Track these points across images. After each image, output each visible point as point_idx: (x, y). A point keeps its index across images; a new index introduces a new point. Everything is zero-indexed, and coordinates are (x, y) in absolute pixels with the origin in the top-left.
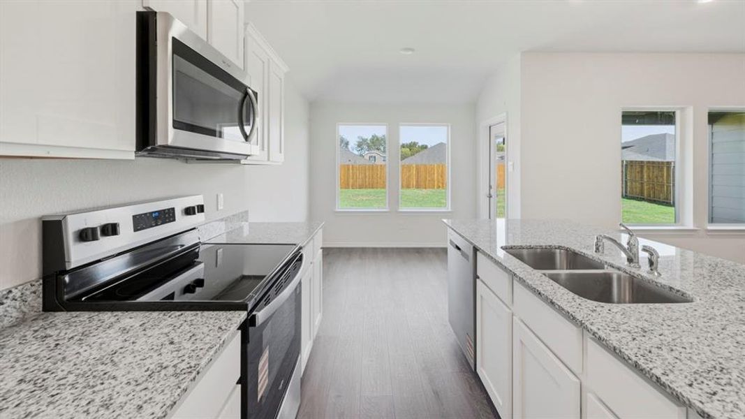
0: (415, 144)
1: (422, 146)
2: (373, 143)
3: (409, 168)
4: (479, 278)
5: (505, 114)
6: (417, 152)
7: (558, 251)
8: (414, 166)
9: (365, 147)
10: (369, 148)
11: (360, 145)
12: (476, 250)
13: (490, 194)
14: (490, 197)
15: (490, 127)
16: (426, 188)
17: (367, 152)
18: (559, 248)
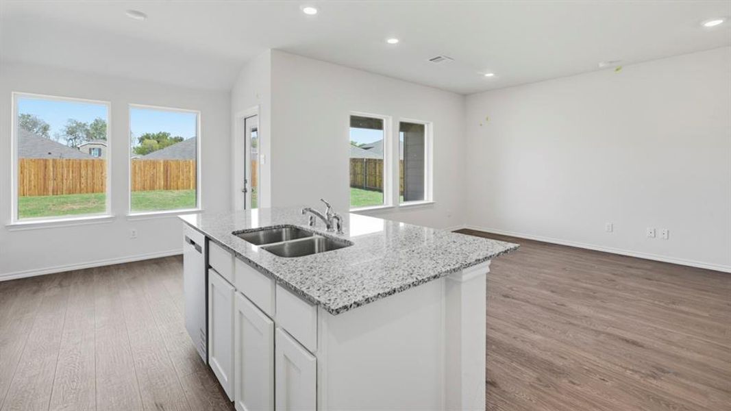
0: (165, 135)
1: (175, 138)
2: (96, 129)
3: (154, 164)
4: (211, 267)
5: (257, 107)
6: (168, 145)
7: (284, 230)
8: (162, 162)
9: (81, 134)
10: (90, 136)
11: (72, 132)
12: (208, 239)
13: (245, 189)
14: (245, 191)
15: (245, 119)
16: (178, 189)
17: (84, 143)
18: (286, 226)
